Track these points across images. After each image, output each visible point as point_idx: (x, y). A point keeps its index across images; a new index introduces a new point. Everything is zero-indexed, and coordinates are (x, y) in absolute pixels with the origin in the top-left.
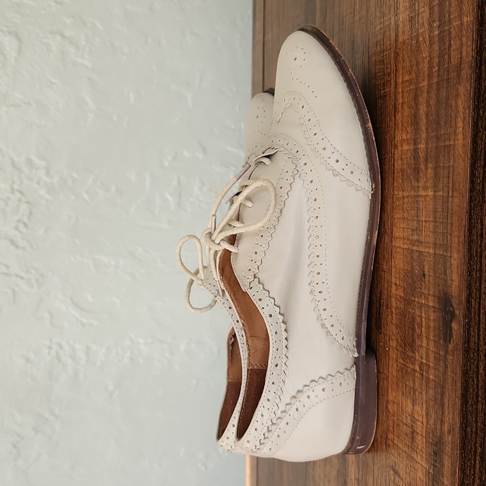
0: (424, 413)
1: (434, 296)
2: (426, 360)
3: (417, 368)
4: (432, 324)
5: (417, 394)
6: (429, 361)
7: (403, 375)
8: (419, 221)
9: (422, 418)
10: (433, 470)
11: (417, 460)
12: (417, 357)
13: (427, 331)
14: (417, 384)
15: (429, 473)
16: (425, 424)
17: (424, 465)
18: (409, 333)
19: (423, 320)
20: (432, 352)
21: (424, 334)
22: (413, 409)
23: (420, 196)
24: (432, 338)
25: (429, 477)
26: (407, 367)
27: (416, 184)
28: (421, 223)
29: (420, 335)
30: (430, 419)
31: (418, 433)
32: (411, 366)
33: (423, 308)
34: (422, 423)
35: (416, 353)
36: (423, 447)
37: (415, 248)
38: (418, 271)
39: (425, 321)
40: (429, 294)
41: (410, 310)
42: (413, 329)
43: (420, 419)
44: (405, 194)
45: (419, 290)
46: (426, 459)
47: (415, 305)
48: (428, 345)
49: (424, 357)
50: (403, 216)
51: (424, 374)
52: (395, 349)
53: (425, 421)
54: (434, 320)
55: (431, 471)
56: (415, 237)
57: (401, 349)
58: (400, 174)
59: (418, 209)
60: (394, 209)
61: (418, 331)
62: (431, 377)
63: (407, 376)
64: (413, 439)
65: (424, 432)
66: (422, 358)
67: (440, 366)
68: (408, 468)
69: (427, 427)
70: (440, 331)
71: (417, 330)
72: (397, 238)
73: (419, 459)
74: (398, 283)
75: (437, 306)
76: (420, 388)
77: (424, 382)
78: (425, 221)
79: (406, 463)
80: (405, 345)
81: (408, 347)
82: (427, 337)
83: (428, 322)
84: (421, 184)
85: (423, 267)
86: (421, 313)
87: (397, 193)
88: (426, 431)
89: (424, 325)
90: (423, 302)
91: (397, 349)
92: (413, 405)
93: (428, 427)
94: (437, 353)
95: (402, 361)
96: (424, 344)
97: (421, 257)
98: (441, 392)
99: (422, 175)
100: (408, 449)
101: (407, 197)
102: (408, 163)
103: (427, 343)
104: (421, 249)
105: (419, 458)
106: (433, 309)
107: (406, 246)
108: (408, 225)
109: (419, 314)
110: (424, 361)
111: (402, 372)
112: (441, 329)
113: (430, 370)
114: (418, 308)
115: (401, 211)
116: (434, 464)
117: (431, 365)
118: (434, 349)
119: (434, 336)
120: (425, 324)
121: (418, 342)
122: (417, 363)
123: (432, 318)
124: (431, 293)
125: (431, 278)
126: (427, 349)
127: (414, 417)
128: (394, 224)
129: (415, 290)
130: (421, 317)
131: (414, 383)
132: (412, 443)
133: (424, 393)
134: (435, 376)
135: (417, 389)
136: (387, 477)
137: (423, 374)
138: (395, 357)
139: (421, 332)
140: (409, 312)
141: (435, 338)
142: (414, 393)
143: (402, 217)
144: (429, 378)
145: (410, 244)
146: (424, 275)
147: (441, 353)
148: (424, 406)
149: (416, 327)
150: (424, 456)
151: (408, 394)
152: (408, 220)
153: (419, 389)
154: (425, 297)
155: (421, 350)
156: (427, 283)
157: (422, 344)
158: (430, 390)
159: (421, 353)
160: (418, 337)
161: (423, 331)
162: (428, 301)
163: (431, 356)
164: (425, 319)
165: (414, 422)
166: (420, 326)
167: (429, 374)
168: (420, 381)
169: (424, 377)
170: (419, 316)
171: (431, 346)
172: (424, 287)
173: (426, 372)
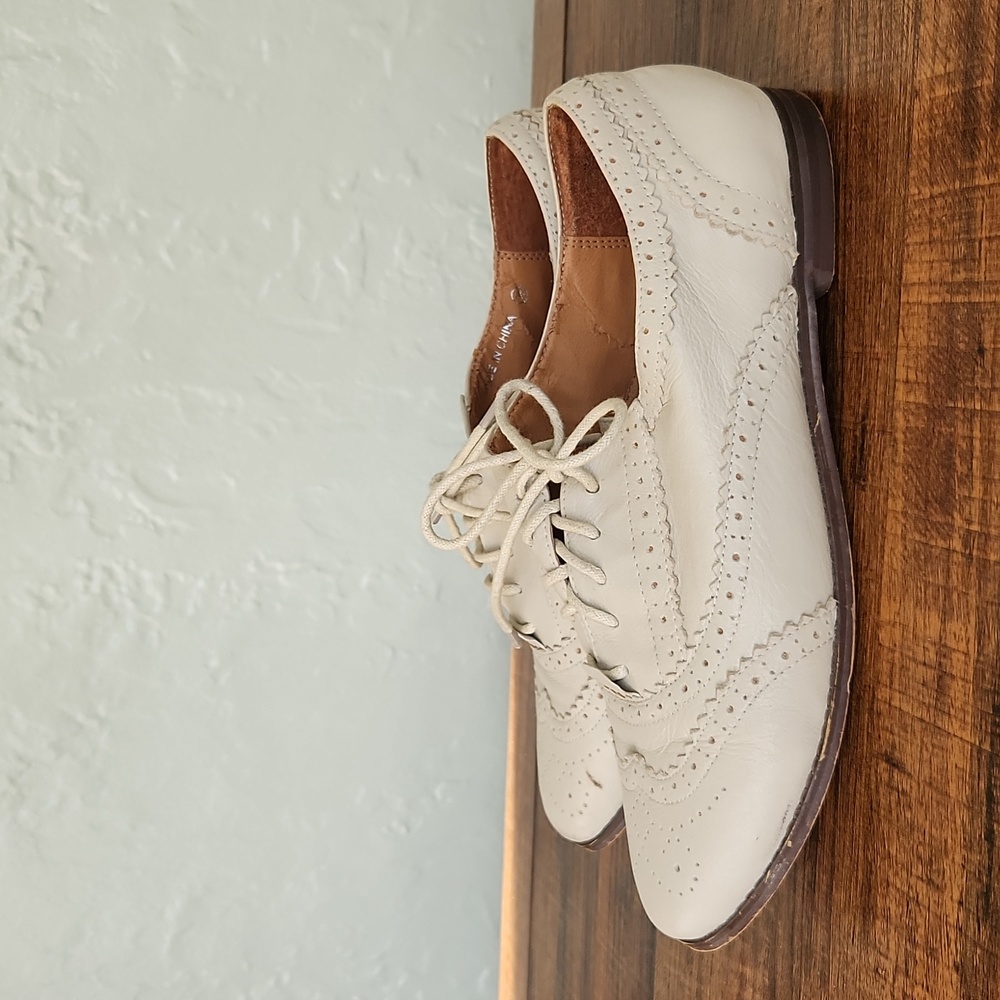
0: (972, 633)
2: (980, 524)
3: (957, 544)
5: (955, 596)
6: (988, 526)
7: (919, 565)
8: (971, 241)
9: (967, 644)
10: (992, 744)
11: (951, 731)
12: (958, 521)
13: (986, 464)
14: (954, 577)
15: (980, 751)
16: (973, 655)
17: (968, 739)
18: (937, 478)
19: (977, 443)
21: (977, 473)
22: (945, 630)
23: (977, 187)
25: (979, 760)
26: (932, 547)
27: (968, 164)
28: (977, 244)
29: (967, 476)
30: (987, 643)
31: (953, 677)
32: (941, 543)
33: (977, 420)
34: (966, 654)
35: (956, 514)
36: (966, 703)
37: (959, 299)
38: (967, 344)
39: (981, 445)
40: (994, 389)
41: (943, 429)
42: (950, 467)
43: (962, 646)
44: (936, 190)
45: (969, 384)
46: (974, 725)
47: (956, 417)
48: (986, 492)
49: (976, 519)
50: (931, 235)
51: (975, 553)
52: (900, 517)
53: (973, 648)
55: (986, 747)
56: (961, 276)
57: (916, 511)
58: (927, 149)
59: (971, 216)
60: (908, 226)
61: (961, 468)
62: (994, 557)
63: (929, 565)
64: (941, 690)
65: (971, 672)
66: (969, 522)
68: (927, 750)
69: (977, 661)
71: (959, 468)
72: (914, 284)
73: (954, 727)
74: (912, 377)
76: (963, 584)
77: (973, 570)
78: (989, 239)
79: (922, 741)
80: (927, 502)
81: (935, 505)
82: (984, 478)
83: (987, 447)
84: (979, 163)
85: (980, 335)
86: (972, 431)
87: (916, 191)
88: (975, 669)
89: (977, 453)
90: (978, 407)
91: (905, 514)
92: (943, 622)
93: (982, 659)
95: (917, 537)
96: (977, 493)
97: (976, 315)
99: (982, 143)
100: (928, 711)
101: (942, 195)
102: (946, 125)
103: (986, 490)
104: (976, 298)
105: (956, 725)
107: (935, 299)
108: (943, 253)
109: (967, 433)
110: (975, 527)
111: (917, 558)
113: (990, 543)
114: (963, 422)
115: (926, 228)
116: (992, 733)
117: (994, 532)
120: (981, 451)
121: (961, 492)
122: (956, 535)
126: (984, 502)
127: (945, 646)
128: (905, 257)
129: (956, 385)
130: (971, 439)
131: (948, 576)
132: (937, 699)
133: (972, 592)
135: (956, 588)
136: (873, 778)
137: (971, 554)
138: (899, 532)
139: (970, 469)
140: (940, 433)
142: (948, 597)
143: (927, 238)
144: (986, 561)
145: (947, 292)
146: (981, 351)
148: (973, 619)
149: (958, 461)
150: (969, 719)
151: (931, 600)
152: (942, 244)
153: (960, 587)
154: (981, 395)
155: (968, 507)
156: (988, 367)
157: (970, 493)
158: (989, 585)
159: (967, 512)
160: (960, 480)
161: (974, 466)
162: (990, 403)
163: (993, 514)
164: (981, 440)
165: (945, 656)
166: (968, 458)
167: (989, 552)
168: (963, 571)
169: (974, 561)
170: (964, 438)
171: (993, 494)
172: (980, 376)
173: (978, 549)
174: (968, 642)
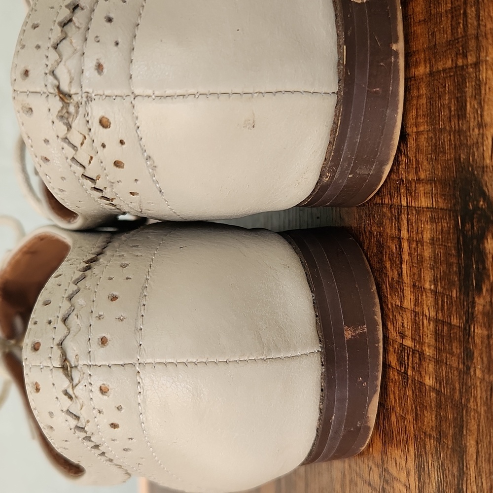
0: (412, 466)
1: (430, 181)
2: (413, 339)
4: (427, 253)
6: (422, 344)
9: (408, 476)
13: (416, 270)
19: (405, 245)
20: (429, 320)
21: (406, 279)
24: (427, 286)
29: (398, 282)
30: (427, 481)
33: (404, 217)
34: (408, 488)
39: (410, 248)
40: (419, 180)
41: (373, 229)
42: (381, 271)
43: (403, 477)
47: (384, 215)
48: (417, 303)
49: (408, 333)
51: (410, 372)
54: (433, 241)
61: (392, 274)
62: (429, 381)
66: (403, 335)
67: (452, 354)
70: (449, 265)
71: (390, 274)
75: (441, 205)
76: (401, 406)
77: (409, 393)
82: (414, 286)
83: (416, 249)
86: (399, 230)
89: (405, 257)
90: (404, 203)
94: (443, 322)
96: (408, 303)
98: (455, 419)
103: (416, 300)
106: (429, 214)
109: (395, 232)
110: (408, 343)
112: (454, 260)
113: (425, 364)
114: (391, 220)
117: (428, 352)
118: (433, 314)
119: (435, 281)
120: (410, 254)
121: (393, 300)
123: (427, 236)
124: (422, 176)
125: (423, 139)
126: (416, 314)
130: (400, 239)
133: (410, 417)
134: (438, 380)
135: (394, 409)
137: (406, 373)
139: (400, 275)
140: (370, 232)
141: (436, 285)
144: (422, 384)
147: (455, 321)
148: (412, 449)
149: (388, 265)
153: (398, 409)
154: (407, 189)
155: (400, 318)
156: (411, 154)
157: (401, 302)
158: (425, 412)
159: (400, 323)
160: (392, 287)
161: (404, 272)
162: (416, 198)
163: (425, 329)
164: (410, 241)
165: (387, 482)
166: (398, 262)
167: (423, 373)
168: (399, 390)
169: (410, 381)
170: (393, 238)
171: (425, 306)
172: (404, 166)
173: (413, 368)
174: (408, 474)
